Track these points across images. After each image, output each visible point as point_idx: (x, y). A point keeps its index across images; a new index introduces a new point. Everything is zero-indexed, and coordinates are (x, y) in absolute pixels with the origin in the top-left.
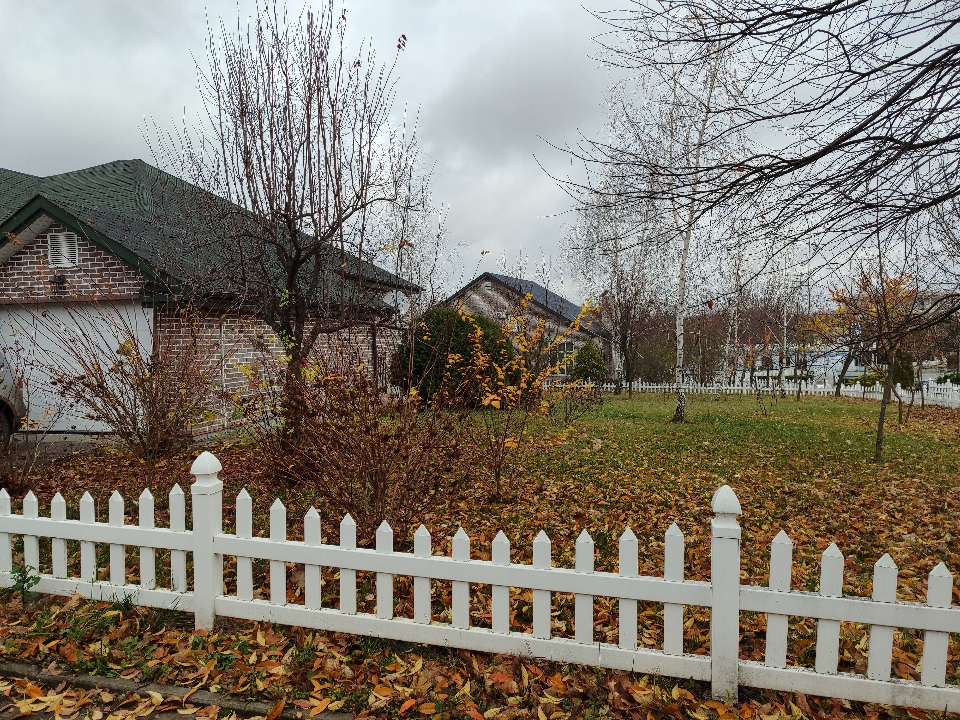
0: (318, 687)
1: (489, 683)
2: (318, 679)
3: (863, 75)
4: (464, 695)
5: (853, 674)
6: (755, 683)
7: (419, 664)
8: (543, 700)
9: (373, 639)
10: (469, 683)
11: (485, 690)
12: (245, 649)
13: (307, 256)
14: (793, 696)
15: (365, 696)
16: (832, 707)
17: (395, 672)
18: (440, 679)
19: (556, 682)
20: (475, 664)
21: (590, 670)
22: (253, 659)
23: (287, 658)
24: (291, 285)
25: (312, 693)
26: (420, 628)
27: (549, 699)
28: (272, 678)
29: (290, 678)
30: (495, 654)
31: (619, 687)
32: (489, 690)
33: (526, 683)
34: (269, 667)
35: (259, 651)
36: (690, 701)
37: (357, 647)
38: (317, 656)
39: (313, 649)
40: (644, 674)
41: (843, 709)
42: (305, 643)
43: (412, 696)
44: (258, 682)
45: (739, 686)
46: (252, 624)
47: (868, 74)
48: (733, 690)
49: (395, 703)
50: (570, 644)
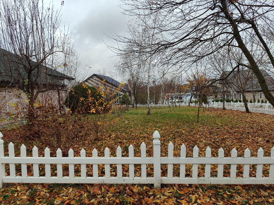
0: (38, 200)
1: (92, 192)
2: (38, 199)
3: (188, 21)
4: (84, 197)
5: (189, 177)
6: (165, 182)
7: (71, 189)
8: (108, 195)
9: (57, 184)
10: (86, 193)
11: (91, 194)
12: (13, 192)
13: (34, 69)
14: (175, 185)
15: (53, 202)
16: (184, 186)
17: (63, 193)
18: (77, 193)
19: (112, 189)
20: (88, 187)
21: (121, 185)
22: (16, 195)
23: (27, 193)
24: (29, 78)
25: (36, 203)
26: (71, 179)
27: (110, 194)
28: (22, 200)
29: (28, 199)
30: (94, 184)
31: (129, 189)
32: (92, 195)
33: (103, 191)
34: (21, 197)
35: (18, 192)
36: (148, 190)
37: (51, 187)
38: (38, 192)
39: (37, 190)
40: (136, 184)
41: (187, 186)
42: (34, 188)
43: (68, 199)
44: (17, 202)
45: (161, 184)
46: (16, 184)
47: (190, 20)
48: (159, 185)
49: (63, 202)
50: (116, 178)
